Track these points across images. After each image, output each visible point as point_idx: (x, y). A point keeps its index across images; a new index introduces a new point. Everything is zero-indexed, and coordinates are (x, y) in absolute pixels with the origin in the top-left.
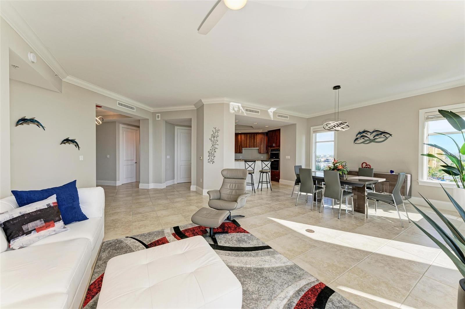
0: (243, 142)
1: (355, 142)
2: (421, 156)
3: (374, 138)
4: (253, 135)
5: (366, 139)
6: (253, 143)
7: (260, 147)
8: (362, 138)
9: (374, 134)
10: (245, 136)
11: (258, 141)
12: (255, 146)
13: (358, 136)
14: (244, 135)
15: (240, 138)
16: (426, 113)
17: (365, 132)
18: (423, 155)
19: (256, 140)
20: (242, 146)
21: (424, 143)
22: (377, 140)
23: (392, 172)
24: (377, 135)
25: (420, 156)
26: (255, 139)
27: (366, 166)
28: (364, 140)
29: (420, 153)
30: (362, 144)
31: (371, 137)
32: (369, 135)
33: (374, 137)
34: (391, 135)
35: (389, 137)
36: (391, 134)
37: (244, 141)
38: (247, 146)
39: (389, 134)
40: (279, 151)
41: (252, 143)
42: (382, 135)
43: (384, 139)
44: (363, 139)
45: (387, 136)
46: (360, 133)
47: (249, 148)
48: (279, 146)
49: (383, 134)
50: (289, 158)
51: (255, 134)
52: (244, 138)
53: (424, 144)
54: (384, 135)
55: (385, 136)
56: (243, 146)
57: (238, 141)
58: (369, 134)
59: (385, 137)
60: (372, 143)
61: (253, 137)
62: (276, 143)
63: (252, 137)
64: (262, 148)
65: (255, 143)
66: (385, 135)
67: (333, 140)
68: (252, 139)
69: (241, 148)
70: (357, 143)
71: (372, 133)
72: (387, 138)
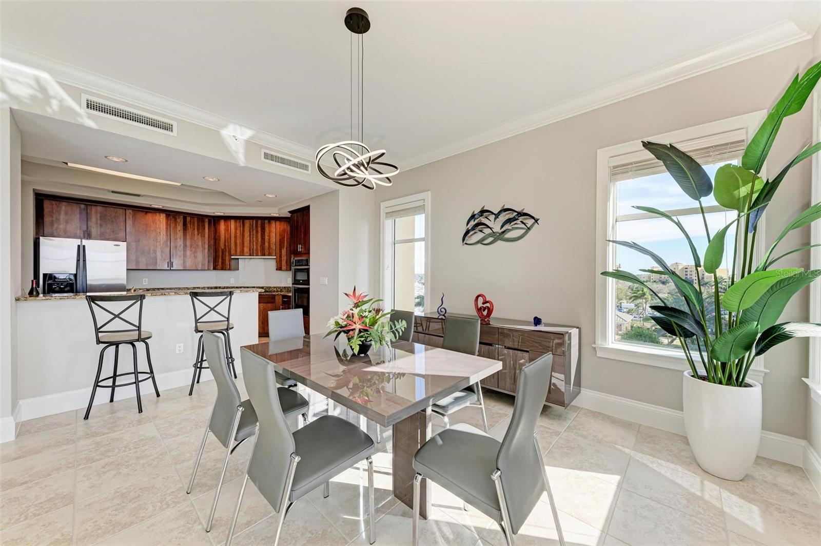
0: (233, 239)
2: (601, 275)
3: (503, 230)
4: (259, 222)
5: (487, 231)
6: (259, 245)
7: (278, 255)
9: (504, 217)
10: (238, 224)
11: (273, 240)
12: (267, 253)
14: (236, 222)
15: (225, 229)
16: (612, 157)
18: (605, 273)
19: (269, 236)
20: (230, 252)
21: (608, 239)
22: (507, 236)
23: (537, 321)
24: (509, 221)
25: (599, 277)
26: (266, 234)
27: (483, 304)
28: (484, 235)
29: (599, 270)
30: (480, 245)
31: (497, 228)
32: (491, 222)
33: (502, 227)
34: (536, 221)
35: (532, 225)
36: (536, 217)
37: (236, 237)
38: (243, 250)
39: (533, 218)
40: (309, 263)
41: (257, 244)
42: (518, 222)
43: (522, 232)
44: (481, 231)
45: (530, 222)
47: (250, 255)
49: (521, 219)
50: (327, 283)
51: (266, 221)
52: (236, 229)
53: (609, 241)
54: (521, 222)
55: (524, 224)
56: (233, 252)
57: (219, 236)
58: (492, 217)
59: (523, 226)
60: (499, 243)
61: (259, 229)
62: (304, 244)
63: (257, 227)
64: (285, 258)
65: (267, 244)
66: (524, 221)
67: (423, 236)
68: (257, 232)
69: (227, 258)
71: (497, 216)
72: (528, 228)
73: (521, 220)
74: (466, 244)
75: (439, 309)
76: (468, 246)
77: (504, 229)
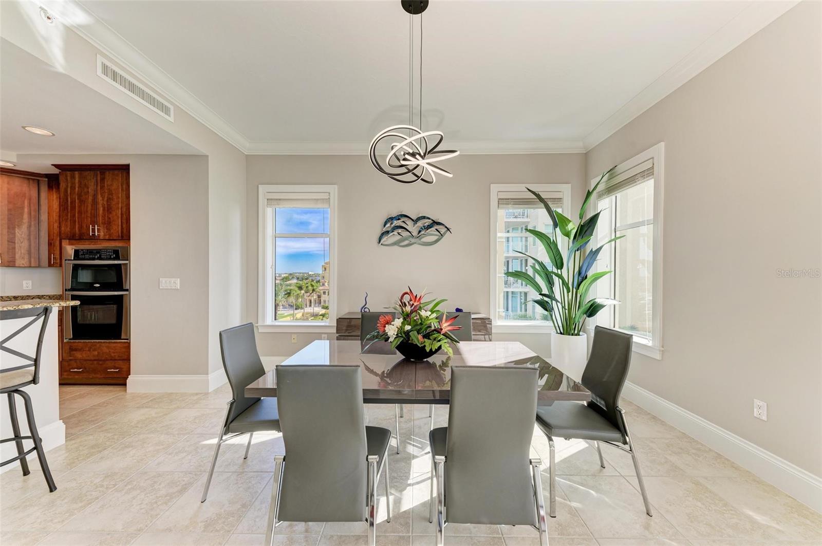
1: (381, 242)
5: (405, 234)
8: (395, 233)
9: (420, 224)
13: (387, 226)
17: (403, 219)
22: (423, 240)
24: (425, 227)
28: (401, 237)
30: (396, 247)
31: (415, 231)
32: (410, 225)
33: (419, 232)
34: (449, 229)
35: (445, 233)
36: (449, 226)
39: (446, 227)
40: (127, 257)
43: (436, 238)
44: (398, 233)
45: (443, 230)
46: (391, 219)
48: (125, 236)
50: (179, 288)
54: (436, 229)
58: (410, 222)
59: (438, 233)
60: (416, 246)
62: (108, 224)
66: (439, 230)
70: (384, 243)
71: (415, 221)
72: (442, 235)
73: (436, 228)
74: (382, 244)
75: (363, 311)
76: (385, 247)
77: (420, 234)
